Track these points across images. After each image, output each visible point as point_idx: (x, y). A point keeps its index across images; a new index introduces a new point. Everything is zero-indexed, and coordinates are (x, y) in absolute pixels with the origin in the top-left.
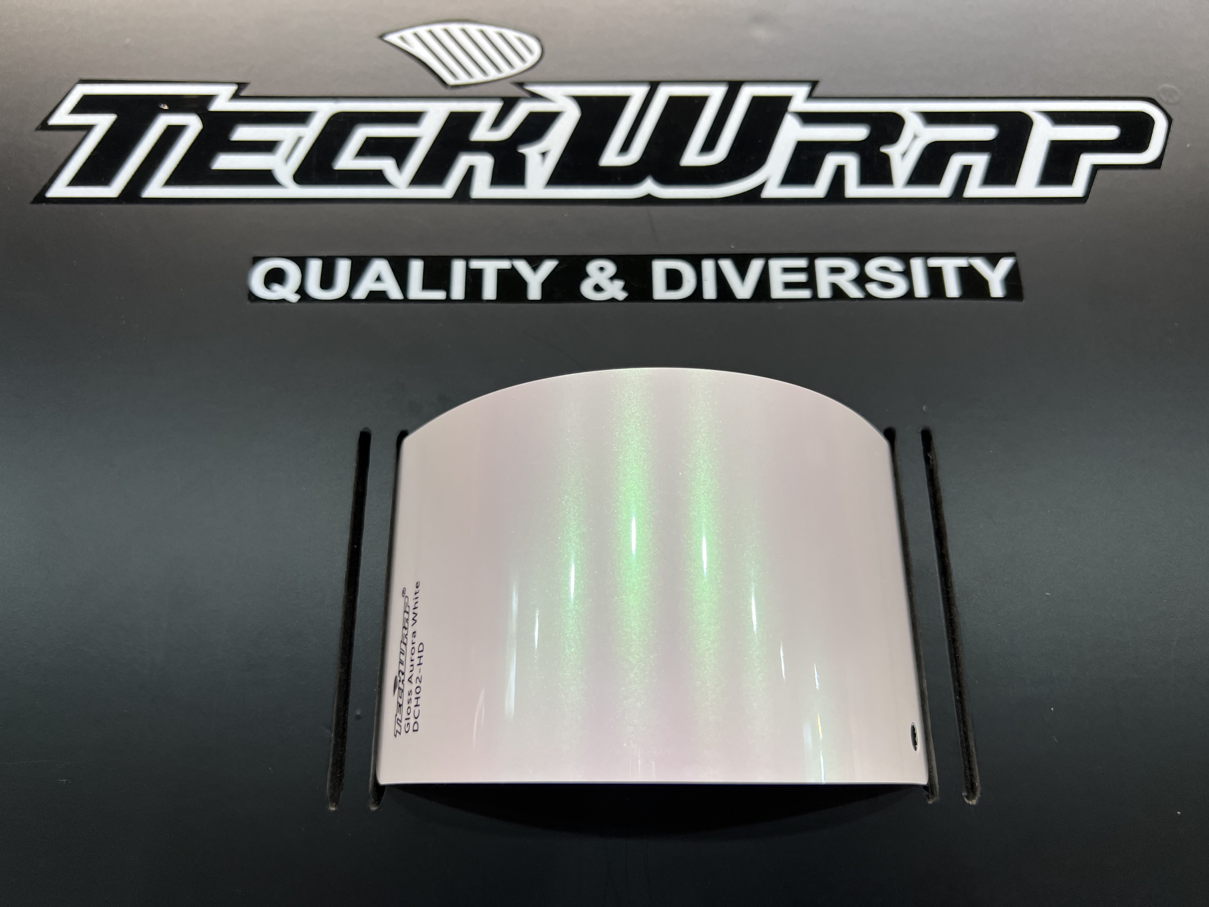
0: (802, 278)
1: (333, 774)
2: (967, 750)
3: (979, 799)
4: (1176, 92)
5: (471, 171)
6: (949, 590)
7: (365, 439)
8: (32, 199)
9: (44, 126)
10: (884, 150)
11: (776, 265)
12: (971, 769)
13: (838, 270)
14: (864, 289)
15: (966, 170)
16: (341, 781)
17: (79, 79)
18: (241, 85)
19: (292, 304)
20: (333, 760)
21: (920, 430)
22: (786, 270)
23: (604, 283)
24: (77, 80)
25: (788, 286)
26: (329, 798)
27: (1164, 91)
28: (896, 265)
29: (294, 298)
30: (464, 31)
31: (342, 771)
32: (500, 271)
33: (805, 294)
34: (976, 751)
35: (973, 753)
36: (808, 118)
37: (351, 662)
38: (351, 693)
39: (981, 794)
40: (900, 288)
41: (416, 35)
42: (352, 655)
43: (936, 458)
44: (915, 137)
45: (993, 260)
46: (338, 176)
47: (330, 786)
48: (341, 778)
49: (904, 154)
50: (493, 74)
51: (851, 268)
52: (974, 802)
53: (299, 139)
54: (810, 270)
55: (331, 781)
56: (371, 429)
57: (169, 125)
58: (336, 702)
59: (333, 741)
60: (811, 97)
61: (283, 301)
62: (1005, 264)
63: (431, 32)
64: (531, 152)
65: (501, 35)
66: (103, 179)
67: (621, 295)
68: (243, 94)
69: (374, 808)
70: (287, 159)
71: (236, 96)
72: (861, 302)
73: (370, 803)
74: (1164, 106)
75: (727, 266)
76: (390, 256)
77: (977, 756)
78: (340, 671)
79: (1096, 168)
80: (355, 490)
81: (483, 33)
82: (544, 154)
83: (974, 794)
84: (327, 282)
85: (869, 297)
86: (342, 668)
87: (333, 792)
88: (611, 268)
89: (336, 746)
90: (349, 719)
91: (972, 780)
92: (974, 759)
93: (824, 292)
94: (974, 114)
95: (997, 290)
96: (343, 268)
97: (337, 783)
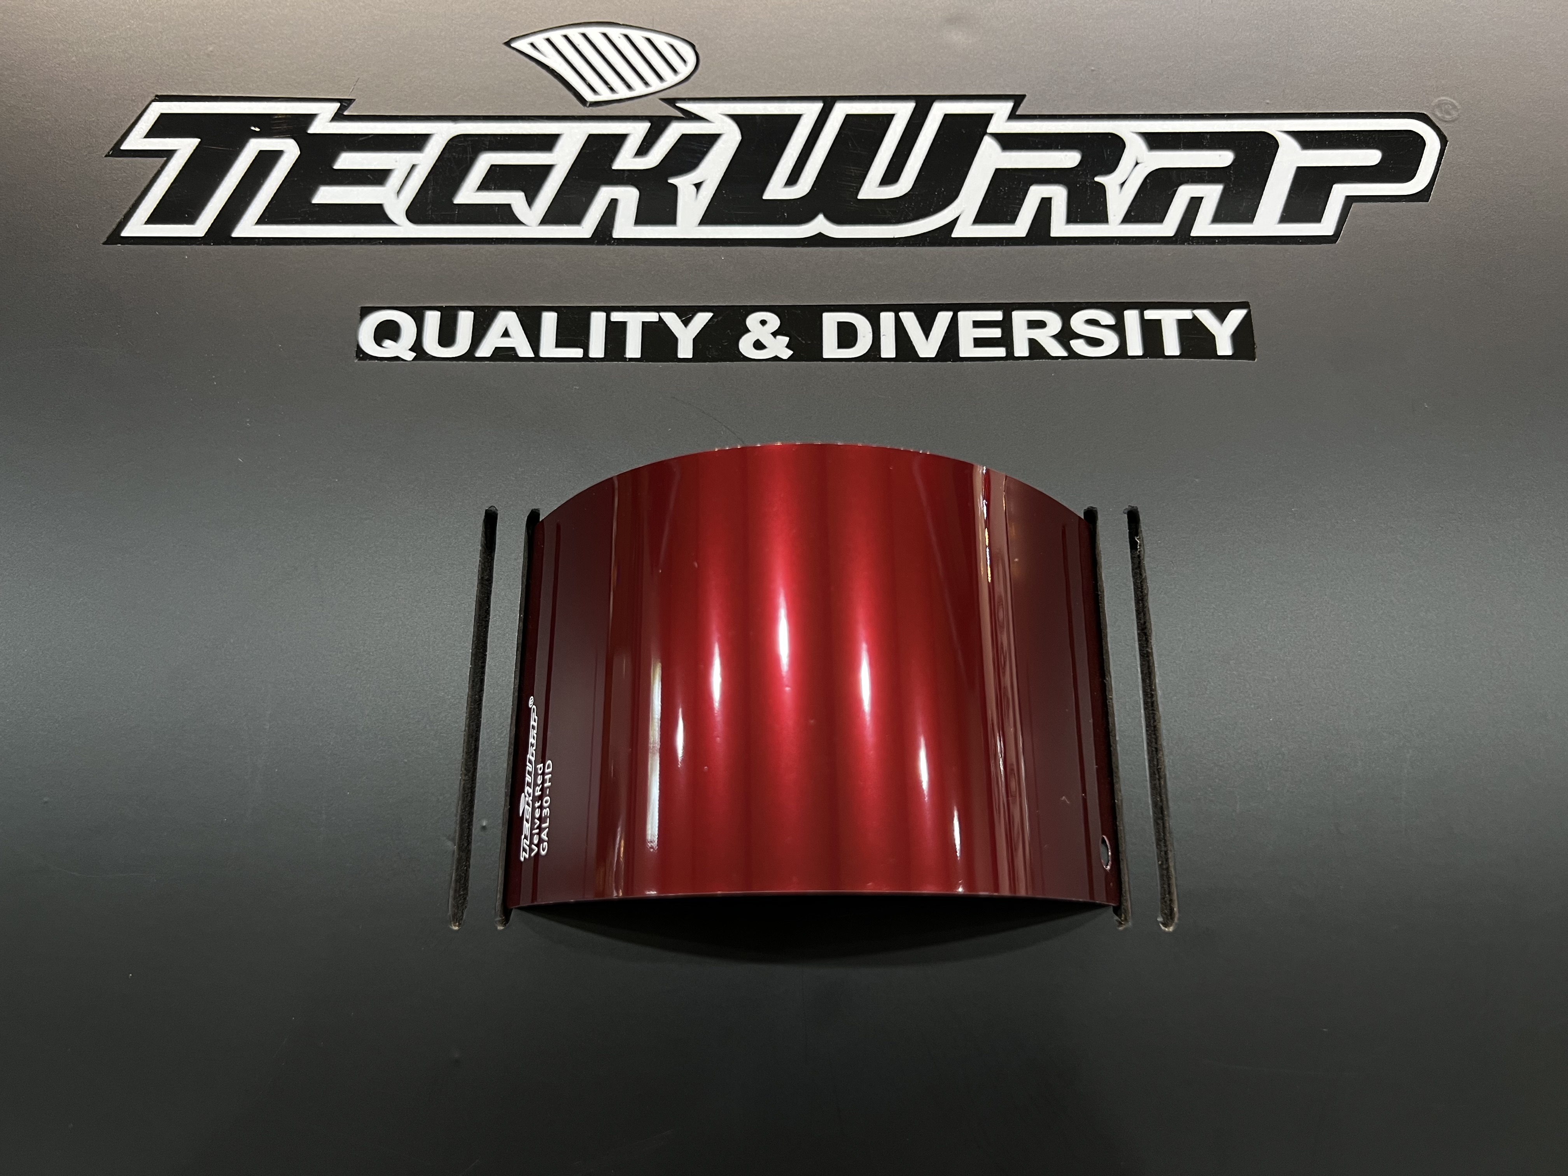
0: (996, 333)
1: (455, 891)
2: (1168, 872)
3: (1176, 924)
4: (1454, 107)
5: (613, 204)
6: (1153, 693)
7: (491, 519)
8: (104, 239)
9: (117, 151)
10: (1097, 179)
11: (966, 318)
12: (1170, 893)
13: (1039, 324)
14: (1068, 348)
15: (1195, 204)
16: (465, 899)
17: (154, 95)
18: (345, 103)
19: (406, 362)
20: (457, 876)
21: (1126, 511)
22: (977, 324)
23: (767, 340)
24: (152, 97)
25: (979, 343)
26: (451, 917)
27: (1439, 105)
28: (1107, 318)
29: (410, 356)
30: (605, 35)
31: (466, 888)
32: (646, 324)
33: (1001, 352)
34: (1176, 873)
35: (1172, 876)
36: (1008, 142)
37: (476, 768)
38: (476, 801)
39: (1179, 919)
40: (1111, 343)
41: (548, 40)
42: (477, 761)
43: (1143, 543)
44: (1137, 164)
45: (1221, 312)
46: (458, 211)
47: (452, 904)
48: (465, 896)
49: (1123, 184)
50: (640, 89)
51: (1054, 322)
52: (1171, 929)
53: (414, 166)
54: (1006, 325)
55: (454, 899)
56: (497, 508)
57: (261, 151)
58: (459, 811)
59: (456, 854)
60: (1013, 116)
61: (397, 358)
62: (1236, 316)
63: (566, 37)
64: (683, 183)
65: (649, 40)
66: (186, 216)
67: (787, 354)
68: (345, 113)
69: (500, 928)
70: (399, 192)
71: (339, 117)
72: (1064, 361)
73: (497, 922)
74: (1437, 124)
75: (909, 319)
76: (519, 307)
77: (1176, 878)
78: (464, 778)
79: (1350, 200)
80: (480, 578)
81: (626, 36)
82: (698, 186)
83: (1172, 919)
84: (447, 337)
85: (1073, 354)
86: (466, 775)
87: (456, 911)
88: (774, 321)
89: (459, 860)
90: (473, 830)
91: (1171, 907)
92: (1173, 881)
93: (1021, 349)
94: (1208, 136)
95: (1224, 347)
96: (465, 320)
97: (460, 902)
